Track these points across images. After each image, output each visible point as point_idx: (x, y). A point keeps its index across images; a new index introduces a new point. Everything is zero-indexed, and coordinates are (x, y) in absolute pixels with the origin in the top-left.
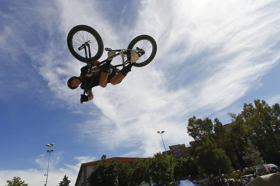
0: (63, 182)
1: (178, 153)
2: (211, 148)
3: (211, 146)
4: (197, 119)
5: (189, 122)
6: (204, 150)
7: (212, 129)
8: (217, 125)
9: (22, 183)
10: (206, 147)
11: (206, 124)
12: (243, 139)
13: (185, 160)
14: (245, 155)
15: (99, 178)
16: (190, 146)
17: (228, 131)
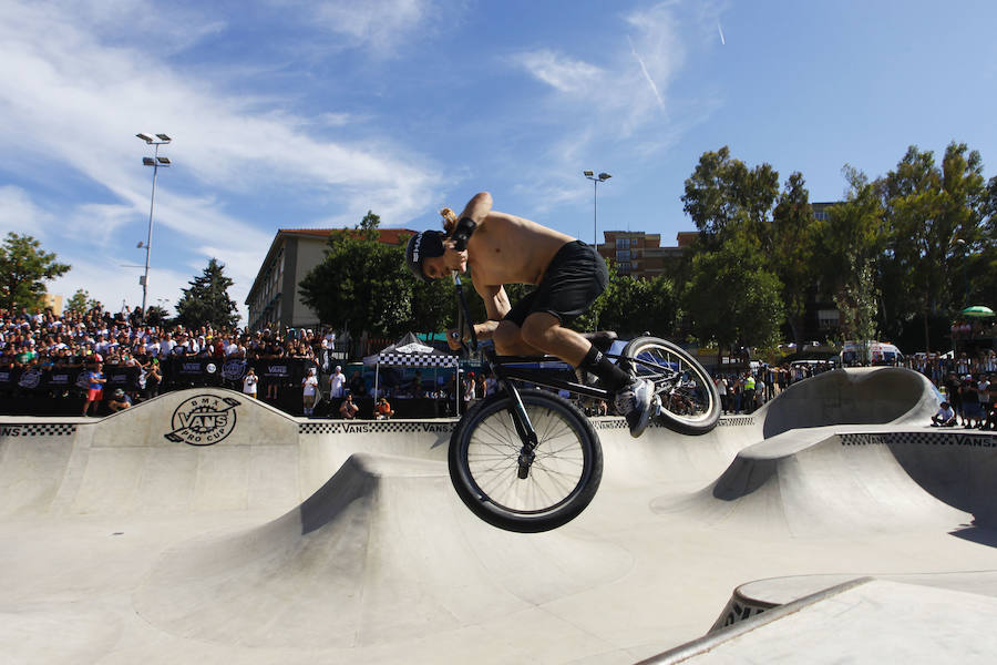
0: (203, 281)
1: (628, 259)
2: (746, 266)
3: (745, 260)
4: (732, 158)
5: (700, 164)
6: (721, 267)
7: (769, 207)
8: (790, 196)
9: (47, 259)
10: (731, 261)
11: (753, 186)
12: (852, 259)
13: (644, 285)
14: (833, 306)
15: (343, 286)
16: (675, 244)
17: (816, 224)
